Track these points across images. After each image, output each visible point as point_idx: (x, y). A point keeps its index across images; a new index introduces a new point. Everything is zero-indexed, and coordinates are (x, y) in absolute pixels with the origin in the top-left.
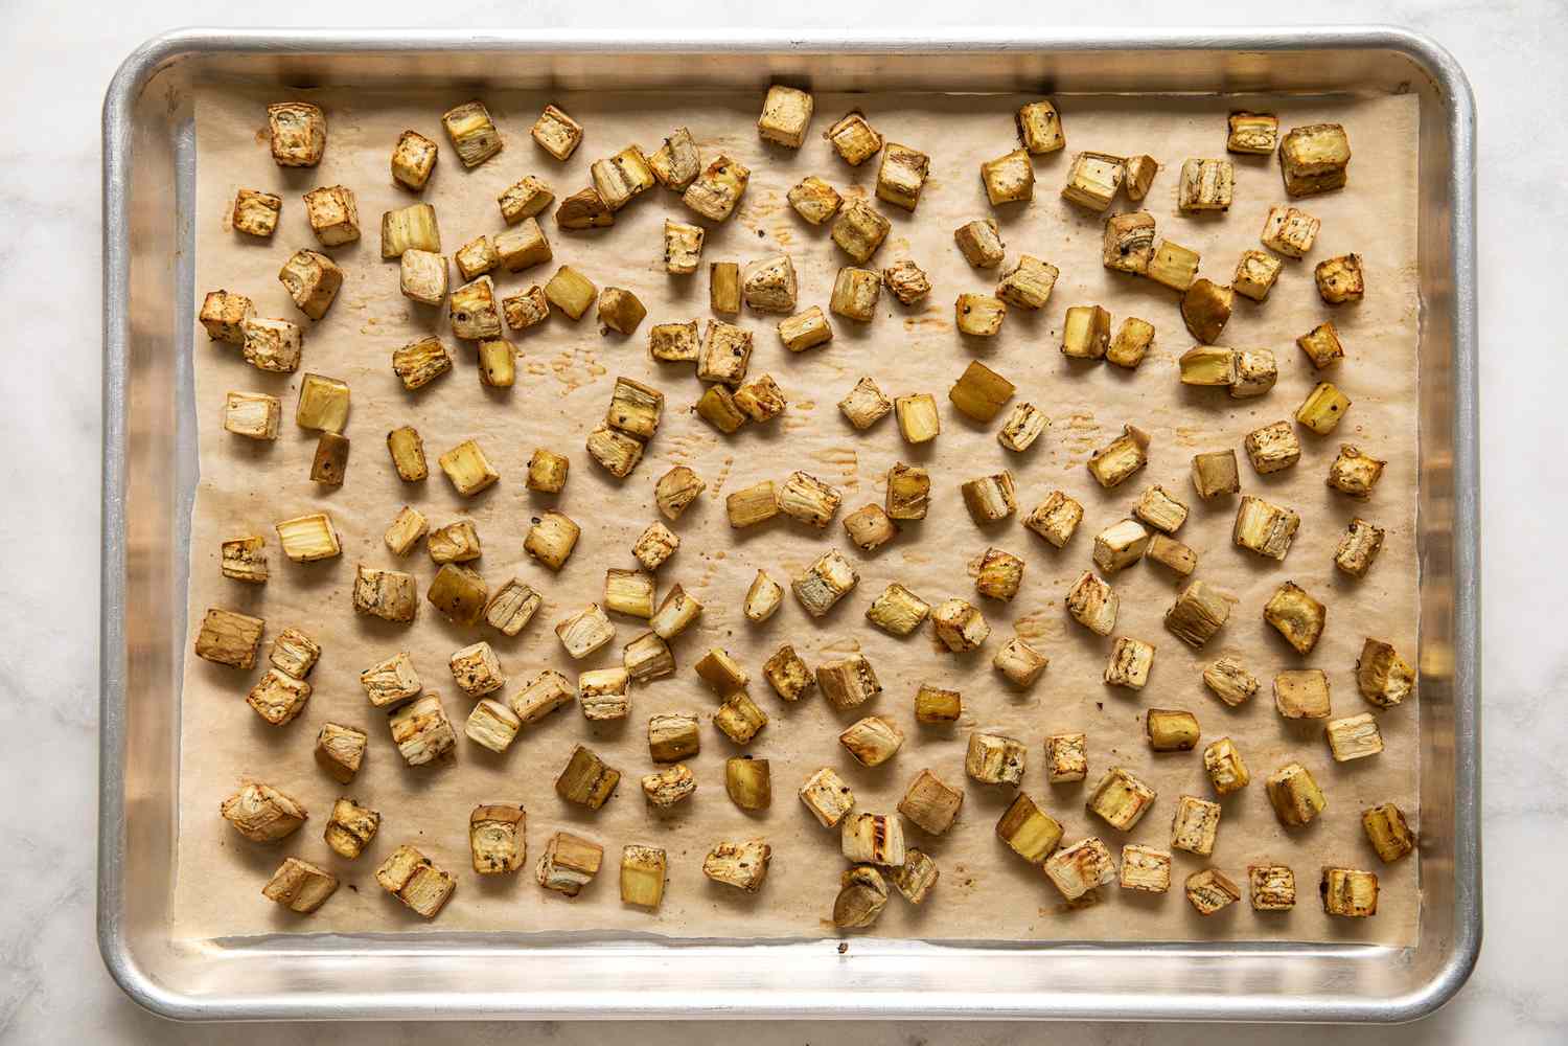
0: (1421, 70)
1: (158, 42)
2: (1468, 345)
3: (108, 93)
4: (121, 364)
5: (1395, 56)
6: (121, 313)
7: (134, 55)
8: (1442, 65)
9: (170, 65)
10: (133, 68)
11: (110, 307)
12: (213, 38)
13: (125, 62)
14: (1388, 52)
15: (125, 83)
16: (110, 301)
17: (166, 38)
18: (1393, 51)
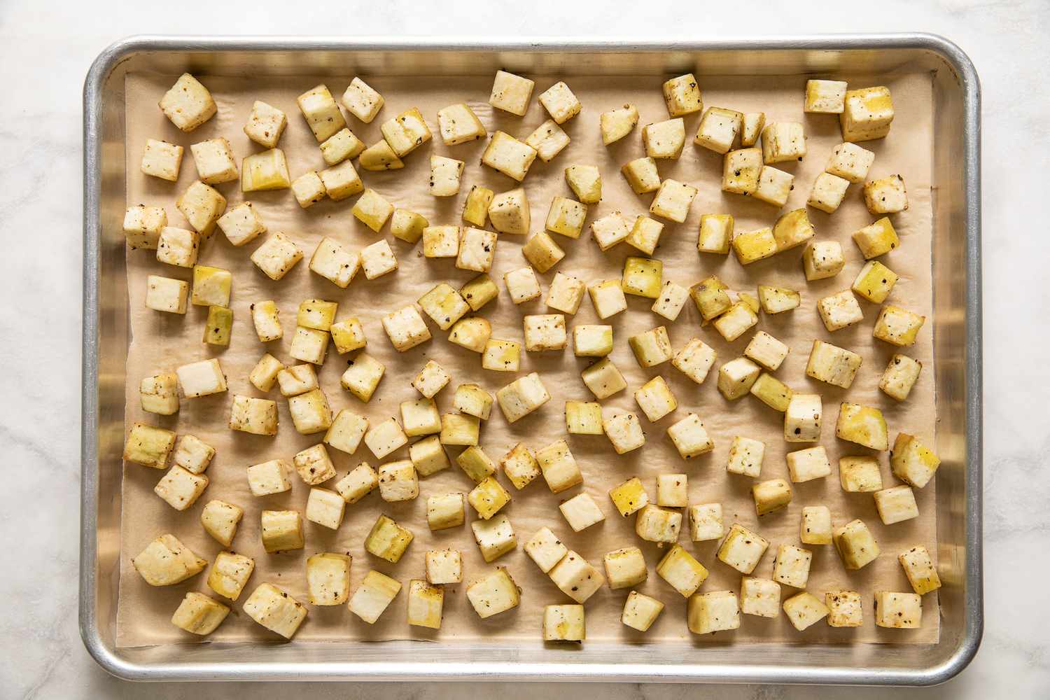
0: (945, 62)
1: (119, 45)
2: (975, 243)
3: (87, 78)
4: (95, 253)
5: (927, 53)
6: (95, 221)
7: (104, 53)
8: (959, 59)
9: (127, 59)
10: (103, 62)
11: (88, 217)
12: (155, 42)
13: (98, 58)
14: (923, 51)
15: (98, 71)
16: (88, 213)
17: (125, 42)
18: (927, 50)
